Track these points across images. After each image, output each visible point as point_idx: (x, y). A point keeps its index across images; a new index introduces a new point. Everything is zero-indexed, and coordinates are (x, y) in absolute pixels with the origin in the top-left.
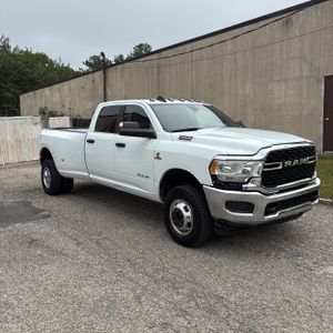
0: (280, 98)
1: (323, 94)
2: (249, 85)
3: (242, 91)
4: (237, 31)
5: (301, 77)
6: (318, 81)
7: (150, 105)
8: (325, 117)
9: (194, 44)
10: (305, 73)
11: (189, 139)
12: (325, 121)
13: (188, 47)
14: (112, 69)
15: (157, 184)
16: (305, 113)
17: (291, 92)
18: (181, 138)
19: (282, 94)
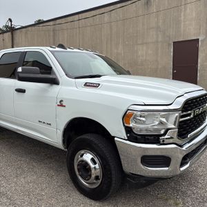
0: (143, 56)
1: (172, 54)
2: (121, 47)
3: (116, 51)
4: (112, 7)
5: (157, 42)
6: (169, 45)
7: (51, 51)
8: (173, 70)
9: (80, 15)
10: (160, 39)
11: (96, 86)
12: (173, 73)
13: (76, 17)
14: (18, 31)
15: (60, 133)
16: (160, 67)
17: (150, 52)
18: (86, 85)
19: (144, 53)
